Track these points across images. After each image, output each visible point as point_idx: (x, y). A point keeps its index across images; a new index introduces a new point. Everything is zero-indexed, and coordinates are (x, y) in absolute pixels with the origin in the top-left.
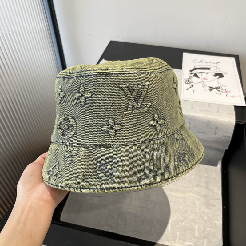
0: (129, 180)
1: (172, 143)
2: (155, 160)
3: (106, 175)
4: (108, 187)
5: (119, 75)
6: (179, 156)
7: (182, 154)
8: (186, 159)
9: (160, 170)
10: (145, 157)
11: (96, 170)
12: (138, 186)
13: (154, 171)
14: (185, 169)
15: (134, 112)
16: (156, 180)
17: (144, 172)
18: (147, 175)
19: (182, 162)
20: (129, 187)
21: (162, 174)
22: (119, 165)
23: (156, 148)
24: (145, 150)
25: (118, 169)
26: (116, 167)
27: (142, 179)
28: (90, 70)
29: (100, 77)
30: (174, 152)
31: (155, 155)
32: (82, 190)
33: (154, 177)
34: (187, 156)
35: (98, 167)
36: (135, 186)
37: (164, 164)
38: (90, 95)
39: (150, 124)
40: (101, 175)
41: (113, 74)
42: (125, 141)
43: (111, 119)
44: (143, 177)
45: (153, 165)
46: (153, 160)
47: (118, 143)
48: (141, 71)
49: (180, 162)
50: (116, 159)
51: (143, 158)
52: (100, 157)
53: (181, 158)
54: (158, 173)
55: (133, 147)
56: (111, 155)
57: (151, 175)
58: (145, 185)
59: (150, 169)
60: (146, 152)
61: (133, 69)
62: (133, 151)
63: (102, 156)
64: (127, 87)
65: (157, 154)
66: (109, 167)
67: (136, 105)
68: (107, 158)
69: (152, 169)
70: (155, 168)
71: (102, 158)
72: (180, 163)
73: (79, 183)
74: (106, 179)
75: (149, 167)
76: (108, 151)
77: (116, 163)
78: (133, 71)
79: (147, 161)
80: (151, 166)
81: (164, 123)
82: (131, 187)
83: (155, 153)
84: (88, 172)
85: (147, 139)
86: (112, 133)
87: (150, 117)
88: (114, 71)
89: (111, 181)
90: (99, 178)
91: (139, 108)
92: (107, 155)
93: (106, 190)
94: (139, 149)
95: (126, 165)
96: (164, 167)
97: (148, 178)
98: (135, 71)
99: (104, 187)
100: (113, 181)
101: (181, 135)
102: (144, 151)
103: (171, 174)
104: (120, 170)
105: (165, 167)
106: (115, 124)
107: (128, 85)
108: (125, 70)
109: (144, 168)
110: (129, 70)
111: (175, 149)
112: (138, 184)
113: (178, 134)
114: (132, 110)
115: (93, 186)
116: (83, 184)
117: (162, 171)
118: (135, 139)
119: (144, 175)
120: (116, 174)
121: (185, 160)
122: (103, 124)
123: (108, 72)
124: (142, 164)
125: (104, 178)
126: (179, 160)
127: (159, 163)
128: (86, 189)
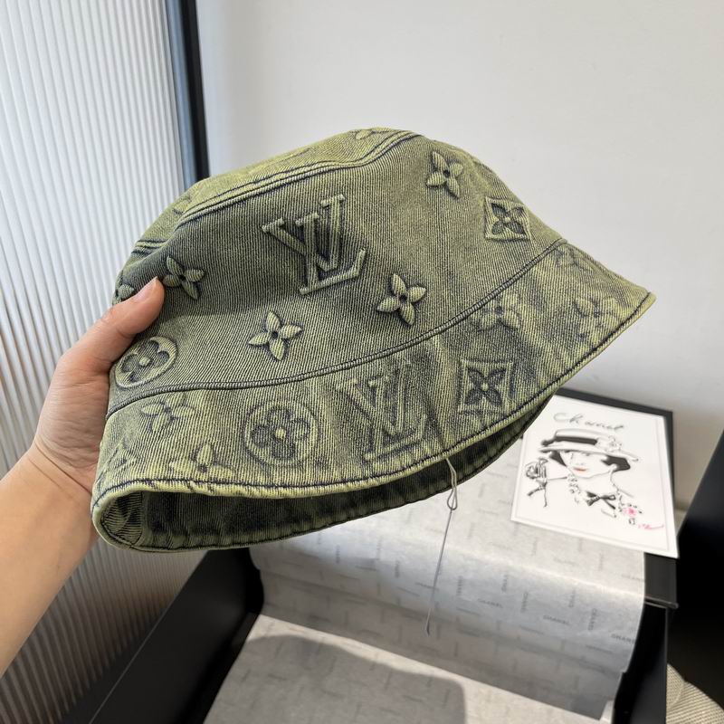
1: (456, 347)
2: (400, 408)
4: (287, 481)
5: (252, 201)
6: (478, 384)
7: (492, 374)
8: (502, 388)
9: (413, 432)
10: (373, 403)
11: (245, 443)
12: (359, 480)
13: (398, 437)
14: (488, 420)
15: (325, 282)
16: (401, 463)
17: (371, 442)
18: (379, 450)
19: (484, 400)
20: (339, 483)
21: (417, 443)
22: (308, 427)
23: (402, 374)
24: (371, 383)
25: (306, 436)
26: (299, 432)
27: (366, 462)
30: (460, 376)
31: (400, 393)
33: (397, 453)
34: (507, 378)
35: (247, 435)
36: (352, 480)
37: (424, 417)
39: (380, 308)
40: (263, 454)
41: (234, 203)
42: (315, 365)
43: (271, 316)
44: (368, 456)
45: (394, 424)
46: (394, 408)
47: (295, 371)
49: (477, 400)
50: (299, 411)
51: (367, 405)
53: (485, 386)
54: (406, 442)
55: (339, 376)
56: (283, 403)
57: (391, 448)
58: (374, 476)
59: (386, 434)
60: (374, 389)
62: (338, 387)
63: (257, 407)
65: (406, 389)
66: (280, 433)
67: (325, 266)
68: (274, 410)
69: (392, 432)
70: (400, 428)
71: (258, 411)
72: (473, 407)
75: (383, 430)
76: (272, 392)
77: (298, 421)
79: (377, 413)
80: (389, 424)
81: (425, 295)
82: (344, 481)
83: (400, 387)
85: (376, 349)
86: (277, 348)
87: (380, 288)
88: (235, 193)
89: (293, 467)
90: (258, 460)
91: (336, 271)
92: (270, 405)
93: (282, 490)
94: (355, 381)
95: (327, 426)
96: (422, 426)
97: (383, 457)
99: (277, 480)
100: (300, 466)
101: (499, 310)
102: (368, 386)
103: (441, 441)
104: (313, 438)
105: (427, 425)
106: (281, 325)
109: (371, 432)
111: (465, 363)
113: (486, 311)
114: (320, 278)
117: (419, 435)
118: (343, 354)
119: (371, 450)
120: (304, 450)
121: (497, 392)
123: (220, 202)
124: (365, 422)
126: (473, 397)
127: (410, 414)
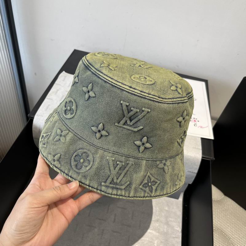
0: (90, 180)
1: (148, 167)
2: (122, 175)
3: (76, 166)
4: (72, 176)
5: (125, 92)
6: (148, 182)
7: (153, 182)
8: (154, 188)
9: (122, 185)
10: (115, 169)
11: (72, 157)
12: (95, 189)
13: (116, 184)
14: (146, 195)
15: (125, 126)
16: (112, 192)
17: (107, 180)
18: (107, 184)
19: (148, 188)
20: (87, 185)
21: (121, 189)
22: (89, 164)
23: (129, 165)
25: (87, 166)
26: (86, 164)
27: (101, 185)
28: (104, 74)
29: (108, 85)
30: (145, 176)
31: (125, 171)
32: (54, 167)
33: (113, 188)
34: (156, 185)
35: (74, 155)
36: (92, 187)
37: (129, 183)
38: (94, 95)
39: (135, 142)
40: (73, 163)
41: (119, 88)
42: (106, 147)
43: (101, 124)
44: (103, 184)
45: (117, 179)
46: (120, 174)
47: (99, 145)
48: (148, 96)
49: (146, 187)
50: (90, 158)
52: (80, 149)
53: (150, 184)
54: (118, 187)
55: (110, 155)
56: (89, 152)
57: (112, 185)
58: (101, 190)
59: (113, 180)
60: (118, 164)
61: (141, 91)
63: (82, 149)
64: (127, 106)
65: (128, 171)
66: (82, 161)
68: (85, 152)
69: (115, 181)
70: (118, 181)
71: (80, 150)
72: (144, 189)
73: (54, 160)
74: (75, 169)
75: (113, 178)
76: (88, 147)
78: (139, 94)
79: (114, 172)
80: (115, 178)
81: (150, 148)
82: (89, 186)
83: (126, 169)
84: (65, 155)
85: (126, 153)
86: (98, 135)
87: (139, 137)
88: (122, 86)
89: (77, 173)
90: (71, 165)
91: (131, 126)
92: (85, 151)
93: (69, 178)
94: (114, 159)
95: (95, 167)
96: (126, 185)
97: (107, 187)
98: (141, 94)
99: (70, 174)
100: (79, 173)
101: (165, 164)
102: (117, 163)
103: (129, 194)
104: (88, 168)
105: (128, 185)
106: (103, 129)
107: (128, 104)
108: (132, 89)
109: (109, 177)
110: (136, 91)
111: (149, 174)
112: (96, 187)
113: (161, 163)
114: (124, 124)
115: (62, 168)
116: (56, 163)
117: (123, 187)
118: (115, 149)
119: (105, 182)
120: (83, 170)
121: (152, 188)
122: (94, 124)
123: (116, 84)
124: (109, 173)
125: (73, 167)
126: (146, 185)
127: (124, 179)
128: (57, 167)
